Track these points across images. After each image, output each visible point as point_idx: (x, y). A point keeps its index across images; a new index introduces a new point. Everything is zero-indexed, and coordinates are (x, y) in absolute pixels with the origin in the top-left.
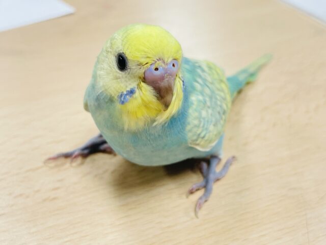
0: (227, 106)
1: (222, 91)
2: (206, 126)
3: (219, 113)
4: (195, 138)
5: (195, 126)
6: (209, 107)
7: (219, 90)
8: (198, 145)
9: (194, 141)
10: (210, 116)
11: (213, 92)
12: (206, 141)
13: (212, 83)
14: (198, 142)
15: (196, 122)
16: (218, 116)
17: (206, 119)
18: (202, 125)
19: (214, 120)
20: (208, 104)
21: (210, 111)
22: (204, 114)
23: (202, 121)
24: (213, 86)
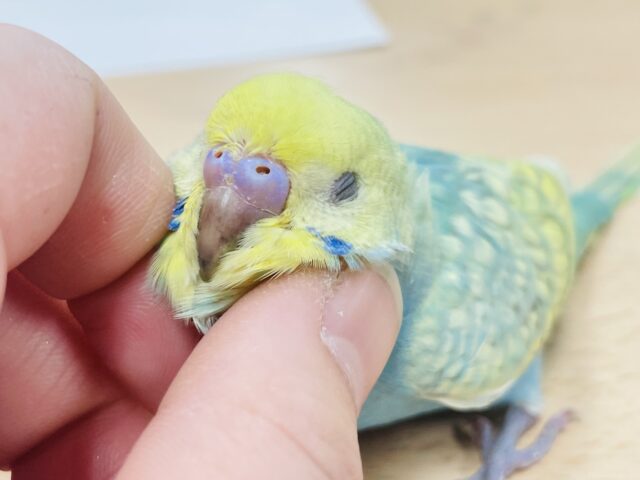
0: (550, 285)
1: (543, 245)
2: (461, 350)
3: (517, 309)
4: (428, 380)
5: (427, 351)
6: (478, 299)
7: (530, 244)
8: (443, 395)
9: (427, 386)
10: (478, 321)
11: (502, 251)
12: (468, 384)
13: (509, 227)
14: (440, 389)
15: (429, 341)
16: (510, 318)
17: (463, 333)
18: (448, 347)
19: (492, 330)
20: (476, 289)
21: (480, 308)
22: (458, 318)
23: (450, 337)
24: (510, 235)
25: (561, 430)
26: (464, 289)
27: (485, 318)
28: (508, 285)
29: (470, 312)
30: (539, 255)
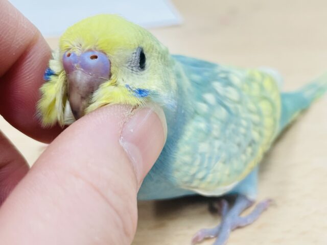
0: (261, 134)
1: (259, 113)
2: (205, 165)
3: (239, 145)
4: (186, 179)
5: (185, 164)
6: (216, 138)
7: (251, 112)
8: (197, 188)
9: (186, 182)
10: (216, 150)
12: (210, 183)
13: (239, 102)
14: (194, 184)
15: (187, 159)
16: (235, 149)
17: (207, 156)
18: (197, 163)
19: (224, 155)
20: (215, 133)
21: (217, 143)
22: (204, 147)
23: (199, 158)
24: (239, 106)
25: (265, 209)
26: (208, 133)
27: (220, 148)
28: (235, 132)
29: (211, 144)
30: (255, 118)
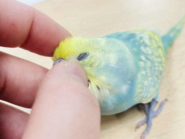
2: (147, 90)
3: (157, 76)
5: (140, 93)
6: (149, 77)
7: (157, 57)
10: (150, 82)
11: (152, 62)
12: (148, 98)
15: (140, 90)
17: (147, 86)
18: (144, 90)
19: (153, 83)
20: (149, 75)
21: (150, 79)
22: (146, 83)
23: (145, 88)
24: (153, 56)
26: (146, 76)
27: (151, 81)
28: (154, 70)
29: (148, 80)
30: (159, 60)
